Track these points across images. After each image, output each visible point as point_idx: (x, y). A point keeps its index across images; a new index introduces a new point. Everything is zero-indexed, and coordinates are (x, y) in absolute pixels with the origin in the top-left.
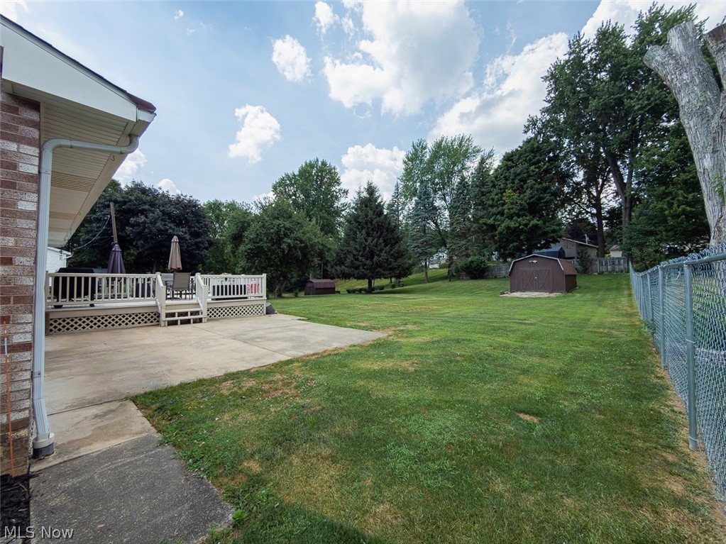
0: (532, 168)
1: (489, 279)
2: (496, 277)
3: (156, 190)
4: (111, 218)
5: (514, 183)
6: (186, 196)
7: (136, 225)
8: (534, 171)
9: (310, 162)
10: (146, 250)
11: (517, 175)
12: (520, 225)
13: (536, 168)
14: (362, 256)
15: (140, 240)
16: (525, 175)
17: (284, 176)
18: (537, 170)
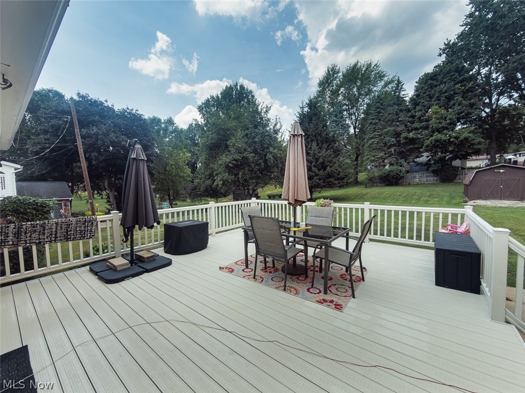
0: (458, 86)
1: (403, 185)
2: (409, 184)
3: (102, 103)
4: (72, 119)
5: (440, 100)
6: (132, 110)
7: (88, 137)
8: (460, 89)
9: (231, 86)
10: (101, 162)
11: (441, 92)
12: (451, 138)
13: (461, 86)
14: (314, 166)
15: (93, 152)
16: (452, 93)
17: (209, 97)
18: (463, 88)
